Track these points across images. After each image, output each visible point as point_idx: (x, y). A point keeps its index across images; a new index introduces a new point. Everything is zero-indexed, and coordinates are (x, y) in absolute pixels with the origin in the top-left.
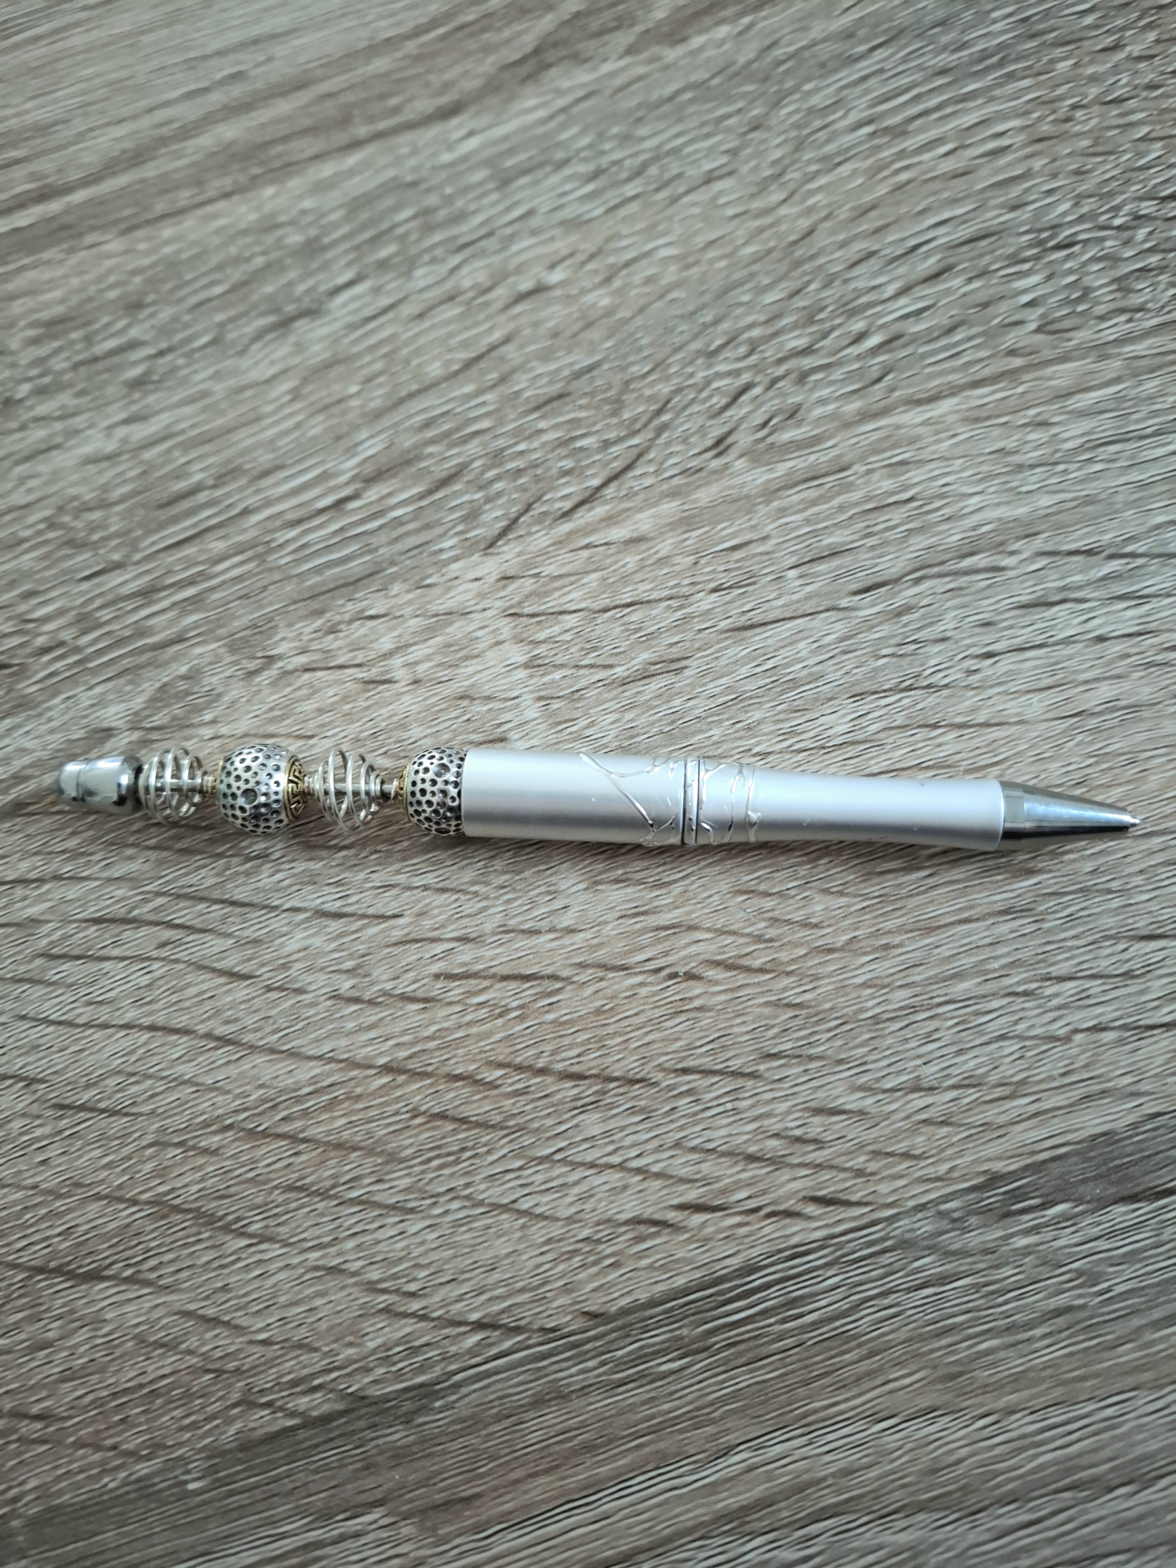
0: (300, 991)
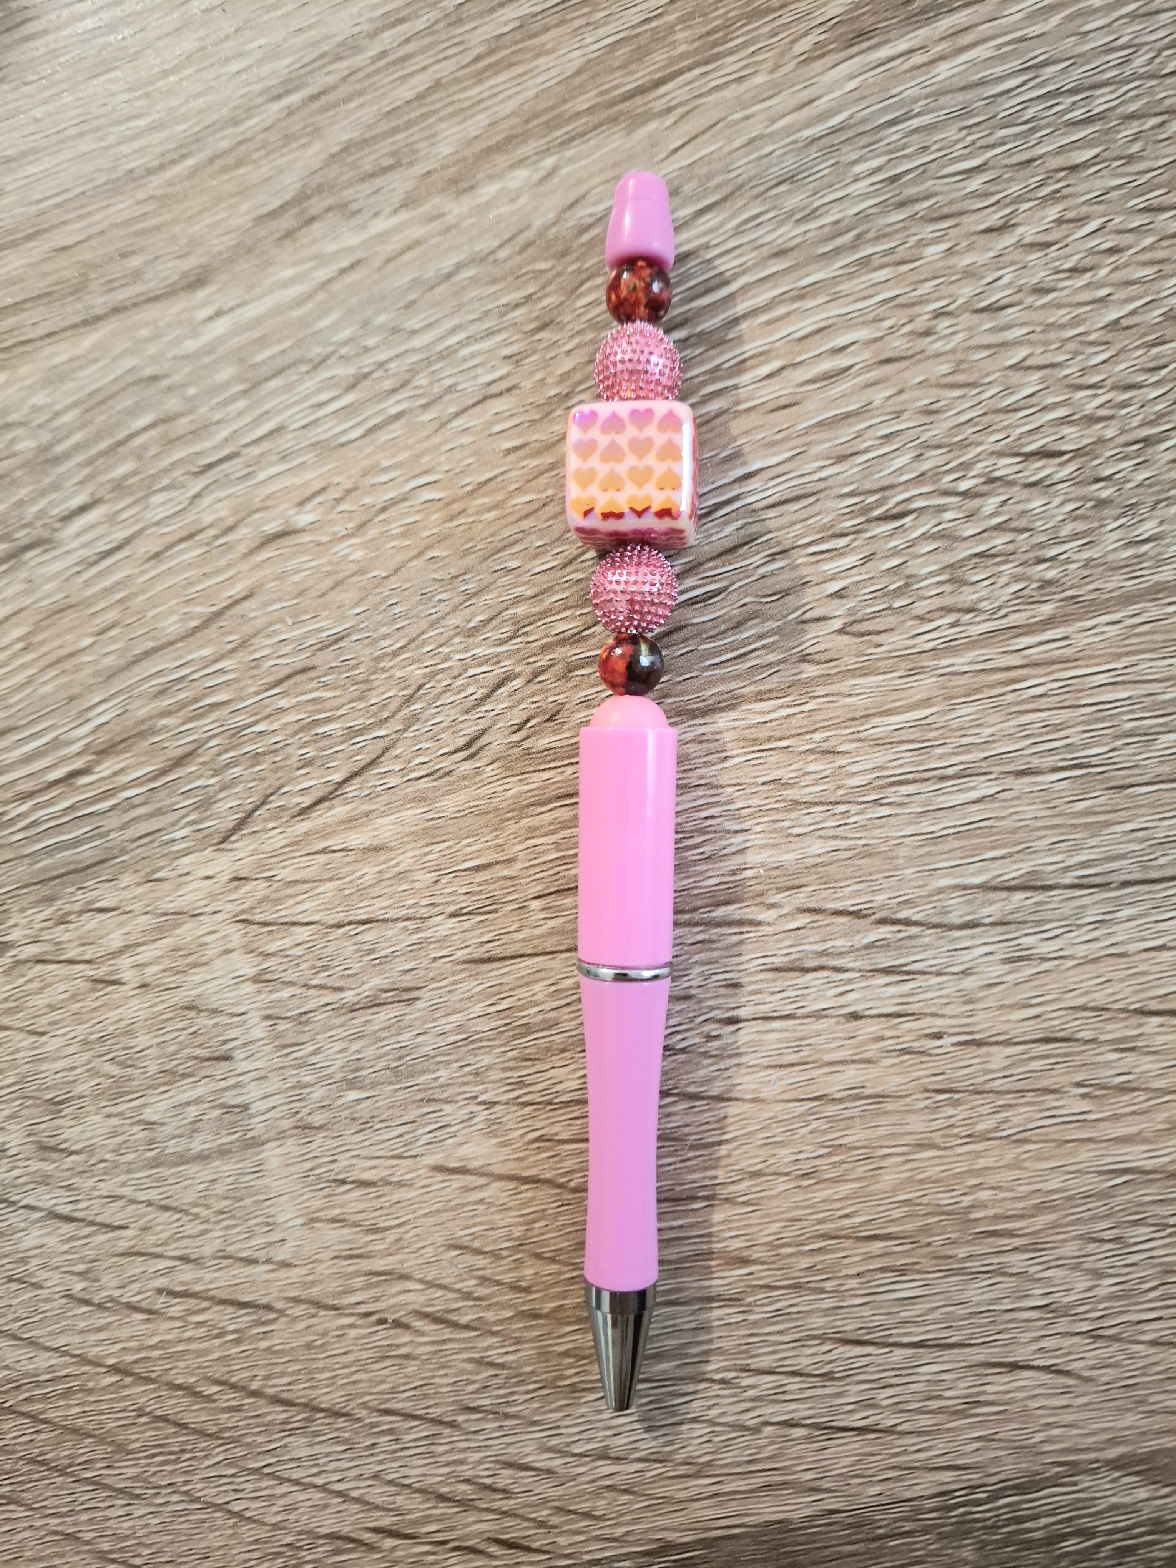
0: (37, 1286)
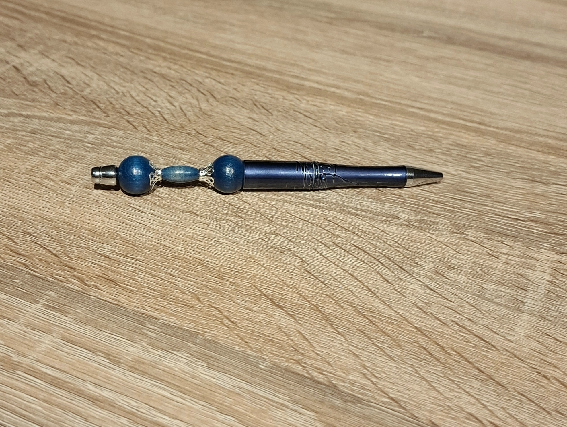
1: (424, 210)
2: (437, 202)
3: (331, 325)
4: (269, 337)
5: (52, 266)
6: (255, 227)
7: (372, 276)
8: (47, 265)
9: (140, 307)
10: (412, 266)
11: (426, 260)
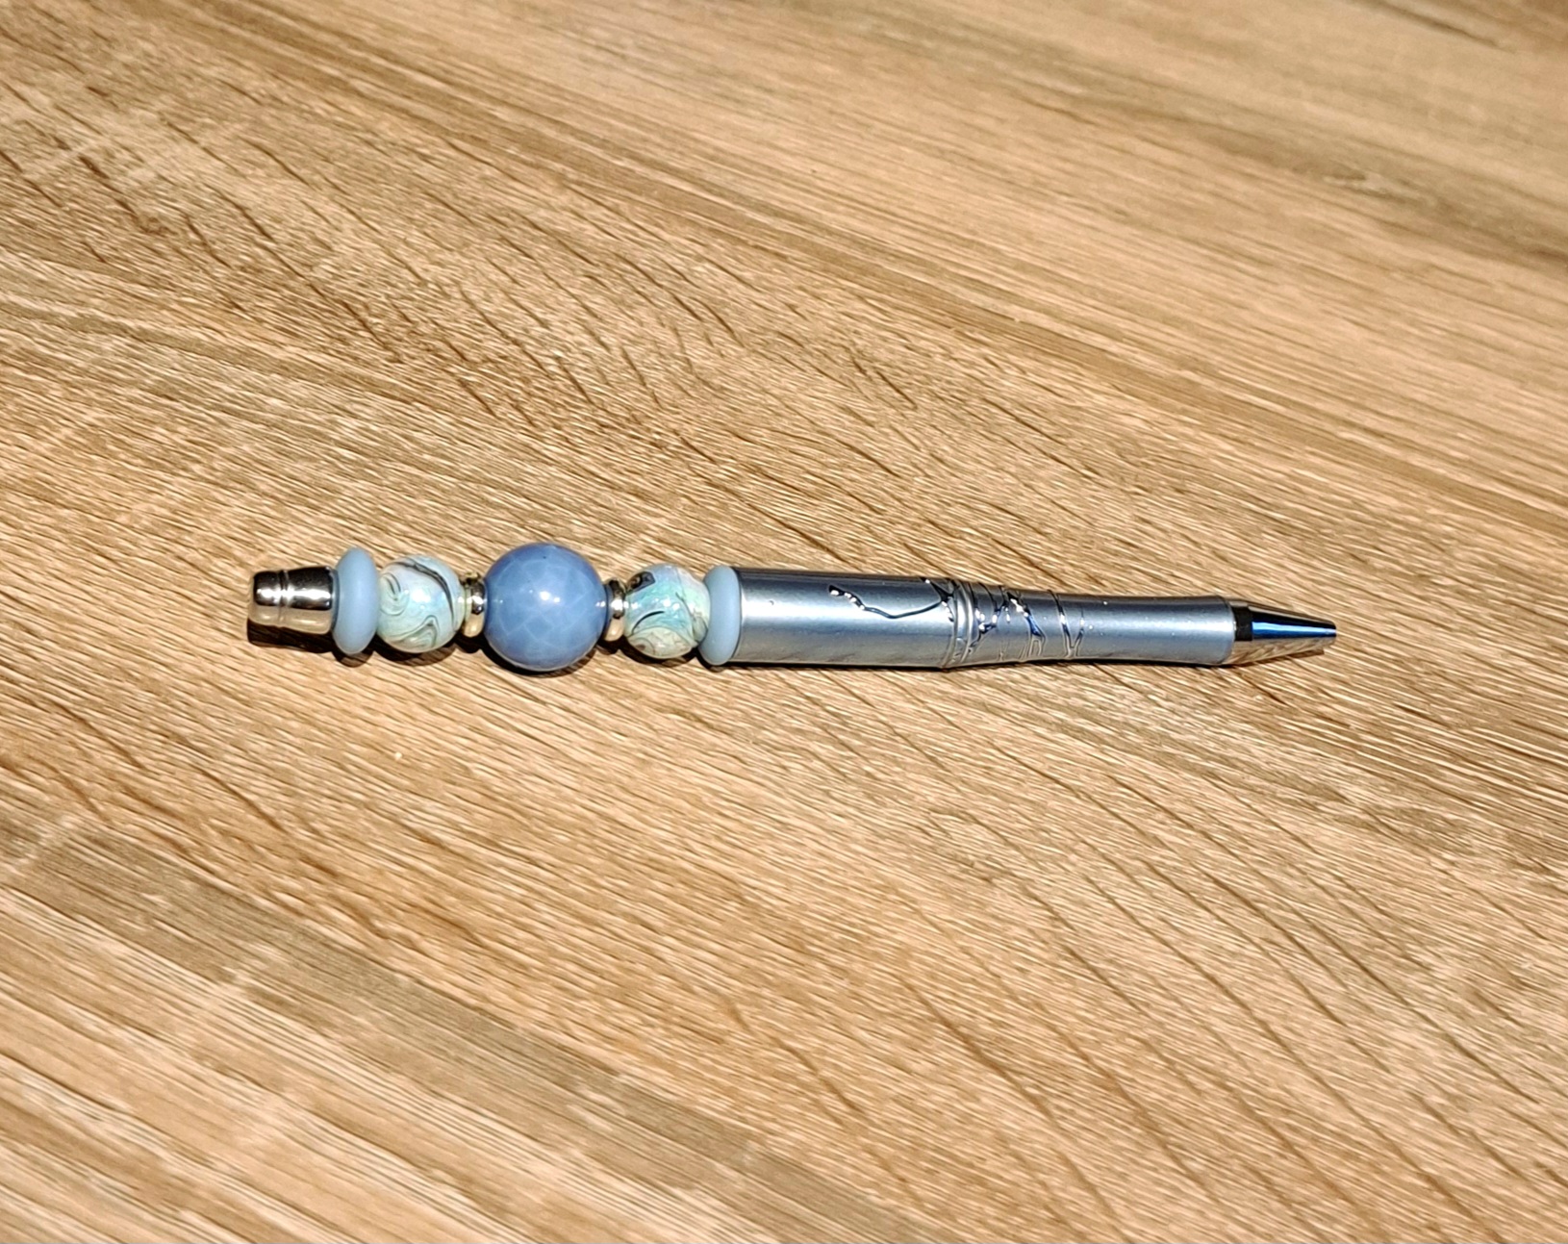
1: (1417, 779)
2: (1456, 756)
3: (1164, 1145)
4: (971, 1166)
5: (262, 857)
6: (894, 783)
7: (1277, 989)
8: (247, 854)
9: (553, 1024)
10: (1398, 965)
11: (1440, 950)
